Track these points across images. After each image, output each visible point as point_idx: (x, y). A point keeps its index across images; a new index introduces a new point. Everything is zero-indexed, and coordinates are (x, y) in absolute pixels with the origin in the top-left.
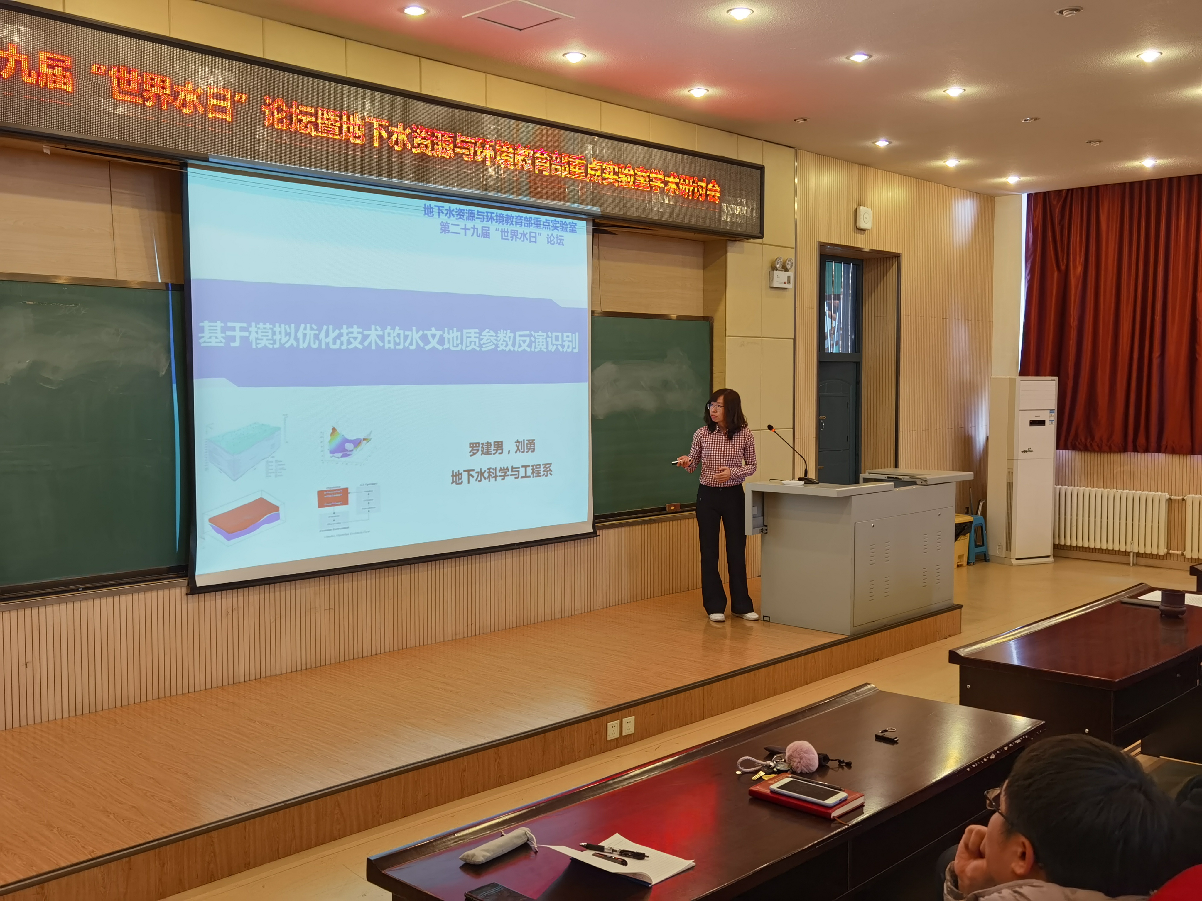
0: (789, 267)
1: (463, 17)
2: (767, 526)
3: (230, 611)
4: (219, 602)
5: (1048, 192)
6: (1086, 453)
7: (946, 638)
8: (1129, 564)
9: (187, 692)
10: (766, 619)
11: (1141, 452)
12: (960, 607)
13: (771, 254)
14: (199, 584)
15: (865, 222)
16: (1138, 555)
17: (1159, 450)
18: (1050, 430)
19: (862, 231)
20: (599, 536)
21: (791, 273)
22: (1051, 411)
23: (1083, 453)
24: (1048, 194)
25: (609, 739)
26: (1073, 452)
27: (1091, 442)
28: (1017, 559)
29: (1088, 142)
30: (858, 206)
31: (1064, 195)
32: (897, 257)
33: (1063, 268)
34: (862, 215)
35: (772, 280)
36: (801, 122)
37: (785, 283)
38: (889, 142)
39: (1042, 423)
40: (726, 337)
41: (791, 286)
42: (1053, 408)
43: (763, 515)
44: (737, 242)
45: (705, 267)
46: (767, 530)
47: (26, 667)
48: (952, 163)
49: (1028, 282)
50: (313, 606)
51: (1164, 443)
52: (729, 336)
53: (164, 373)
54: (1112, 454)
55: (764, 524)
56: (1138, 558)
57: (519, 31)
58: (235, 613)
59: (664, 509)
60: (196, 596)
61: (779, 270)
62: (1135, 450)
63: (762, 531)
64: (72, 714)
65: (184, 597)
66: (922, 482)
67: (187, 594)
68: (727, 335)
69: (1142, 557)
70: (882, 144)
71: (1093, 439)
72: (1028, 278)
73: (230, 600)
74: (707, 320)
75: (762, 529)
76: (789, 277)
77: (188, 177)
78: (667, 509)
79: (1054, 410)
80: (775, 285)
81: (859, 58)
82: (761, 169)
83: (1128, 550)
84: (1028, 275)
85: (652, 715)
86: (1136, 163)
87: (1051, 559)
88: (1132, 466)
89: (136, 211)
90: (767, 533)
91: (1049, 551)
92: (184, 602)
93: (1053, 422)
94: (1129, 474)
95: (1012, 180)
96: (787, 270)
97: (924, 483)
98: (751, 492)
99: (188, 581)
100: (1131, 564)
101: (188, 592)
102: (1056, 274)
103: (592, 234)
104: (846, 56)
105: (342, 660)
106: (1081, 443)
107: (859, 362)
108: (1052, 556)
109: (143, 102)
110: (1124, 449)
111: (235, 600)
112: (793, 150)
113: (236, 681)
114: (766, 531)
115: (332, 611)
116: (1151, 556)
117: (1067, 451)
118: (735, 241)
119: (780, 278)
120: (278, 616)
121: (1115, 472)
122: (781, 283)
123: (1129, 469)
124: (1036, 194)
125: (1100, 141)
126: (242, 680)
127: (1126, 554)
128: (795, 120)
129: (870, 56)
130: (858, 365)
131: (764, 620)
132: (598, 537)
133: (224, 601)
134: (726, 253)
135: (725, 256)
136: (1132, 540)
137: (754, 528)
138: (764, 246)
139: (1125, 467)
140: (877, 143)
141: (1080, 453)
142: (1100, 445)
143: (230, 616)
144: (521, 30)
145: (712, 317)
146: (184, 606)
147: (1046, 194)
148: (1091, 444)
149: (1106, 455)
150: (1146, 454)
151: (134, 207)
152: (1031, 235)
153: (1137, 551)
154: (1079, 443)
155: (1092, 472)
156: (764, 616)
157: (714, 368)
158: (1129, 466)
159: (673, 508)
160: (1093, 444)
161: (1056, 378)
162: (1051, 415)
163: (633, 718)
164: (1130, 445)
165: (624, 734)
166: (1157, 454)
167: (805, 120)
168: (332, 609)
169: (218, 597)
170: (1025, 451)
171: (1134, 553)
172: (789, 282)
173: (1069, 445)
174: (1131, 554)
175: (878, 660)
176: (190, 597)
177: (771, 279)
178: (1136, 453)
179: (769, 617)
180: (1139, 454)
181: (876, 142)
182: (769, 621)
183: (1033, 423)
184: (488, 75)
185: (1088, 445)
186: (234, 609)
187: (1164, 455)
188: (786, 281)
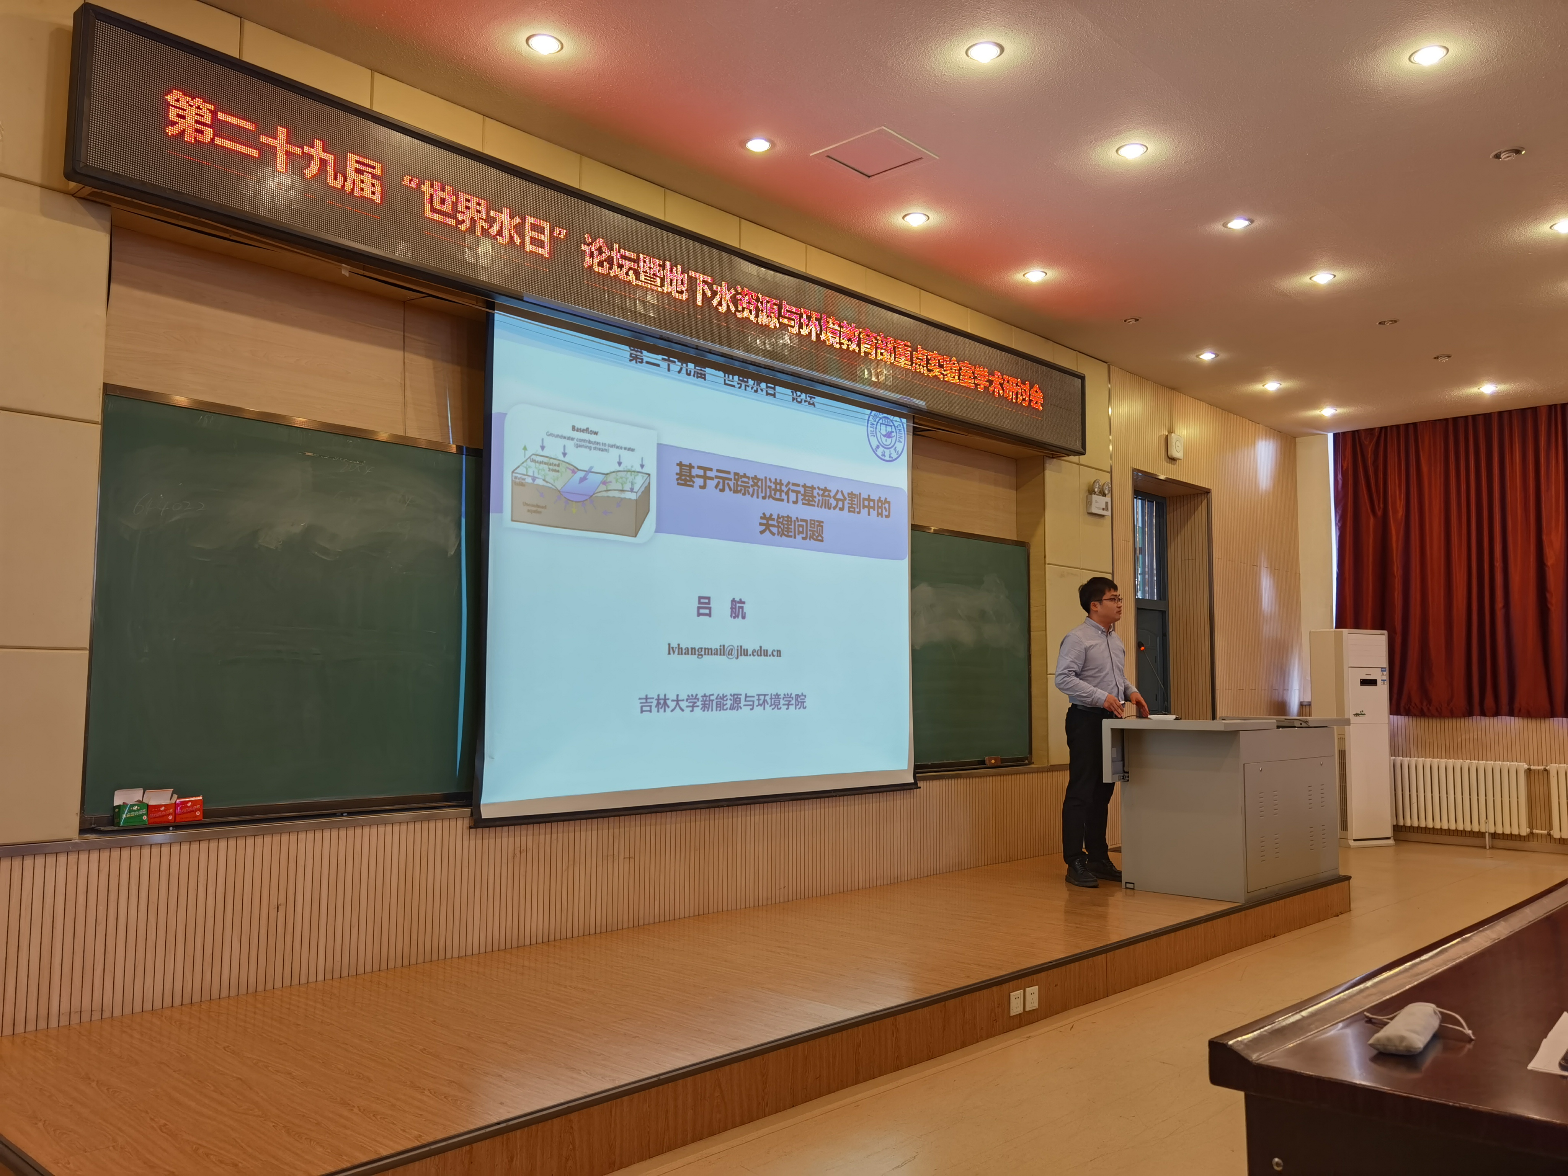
0: (1106, 492)
1: (811, 155)
2: (1128, 773)
3: (517, 852)
4: (505, 840)
5: (1357, 431)
6: (1422, 720)
7: (1338, 916)
8: (1485, 847)
9: (465, 955)
10: (1129, 886)
11: (1489, 716)
12: (1348, 878)
13: (1089, 476)
14: (485, 815)
15: (1177, 451)
16: (1494, 836)
17: (1511, 713)
18: (1382, 691)
19: (1173, 460)
20: (920, 788)
21: (1108, 499)
22: (1383, 669)
23: (1418, 720)
24: (1358, 433)
25: (1012, 1014)
26: (1407, 718)
27: (1428, 706)
28: (1355, 840)
29: (1435, 358)
30: (1169, 433)
31: (1377, 434)
32: (1206, 492)
33: (1379, 513)
34: (1175, 442)
35: (1091, 505)
36: (1133, 322)
37: (1103, 509)
38: (1215, 354)
39: (1373, 682)
40: (1046, 565)
41: (1108, 513)
42: (1385, 667)
43: (1123, 760)
44: (1055, 460)
45: (1017, 489)
46: (1128, 777)
47: (278, 911)
48: (1272, 386)
49: (1339, 529)
50: (611, 852)
51: (1517, 705)
52: (1048, 564)
53: (452, 553)
54: (1454, 720)
55: (1124, 770)
56: (1494, 840)
57: (867, 178)
58: (524, 855)
59: (983, 762)
60: (479, 830)
61: (1097, 495)
62: (1483, 714)
63: (1123, 779)
64: (329, 976)
65: (466, 831)
66: (1301, 724)
67: (470, 827)
68: (1047, 562)
69: (1499, 839)
70: (1207, 356)
71: (1430, 702)
72: (1340, 525)
73: (518, 839)
74: (1023, 545)
75: (1123, 776)
76: (1107, 503)
77: (495, 321)
78: (987, 762)
79: (1385, 668)
80: (1094, 511)
81: (1238, 224)
82: (1082, 378)
83: (1483, 830)
84: (1339, 521)
85: (1056, 986)
86: (1473, 390)
87: (1391, 842)
88: (1479, 733)
89: (430, 362)
90: (1128, 781)
91: (1389, 833)
92: (466, 837)
93: (1385, 682)
94: (1476, 742)
95: (1328, 412)
96: (1104, 495)
97: (1304, 724)
98: (1110, 729)
99: (472, 811)
100: (1488, 847)
101: (472, 825)
102: (1372, 521)
103: (912, 434)
104: (1222, 223)
105: (641, 923)
106: (1415, 707)
107: (1165, 611)
108: (1392, 838)
109: (457, 225)
110: (1469, 713)
111: (524, 839)
112: (1106, 365)
113: (521, 943)
114: (1127, 779)
115: (632, 860)
116: (1511, 837)
117: (1399, 717)
118: (1053, 458)
119: (1099, 503)
120: (571, 863)
121: (1459, 740)
122: (1099, 509)
123: (1476, 737)
124: (1344, 433)
125: (1449, 357)
126: (527, 942)
127: (1481, 835)
128: (1125, 321)
129: (1252, 221)
130: (1164, 614)
131: (1126, 888)
132: (918, 789)
133: (511, 839)
134: (1044, 470)
135: (1042, 474)
136: (1487, 818)
137: (1113, 774)
138: (1081, 466)
139: (1471, 734)
140: (1201, 357)
141: (1414, 719)
142: (1439, 709)
143: (517, 860)
144: (869, 177)
145: (1028, 543)
146: (466, 843)
147: (1355, 434)
148: (1428, 709)
149: (1446, 721)
150: (1495, 718)
151: (427, 356)
152: (1340, 476)
153: (1493, 831)
154: (1414, 707)
155: (1431, 740)
156: (1126, 883)
157: (1031, 601)
158: (1475, 733)
159: (993, 761)
160: (1430, 708)
161: (1385, 632)
162: (1383, 674)
163: (1035, 989)
164: (1477, 707)
165: (1027, 1009)
166: (1508, 718)
167: (1137, 320)
168: (632, 857)
169: (505, 834)
170: (1357, 715)
171: (1489, 833)
172: (1107, 509)
173: (1402, 710)
174: (1487, 835)
175: (1274, 937)
176: (473, 830)
177: (1089, 503)
178: (1483, 718)
179: (1134, 884)
180: (1487, 718)
181: (1201, 354)
182: (1133, 889)
183: (1364, 682)
184: (808, 246)
185: (1425, 709)
186: (522, 850)
187: (1517, 719)
188: (1104, 507)
